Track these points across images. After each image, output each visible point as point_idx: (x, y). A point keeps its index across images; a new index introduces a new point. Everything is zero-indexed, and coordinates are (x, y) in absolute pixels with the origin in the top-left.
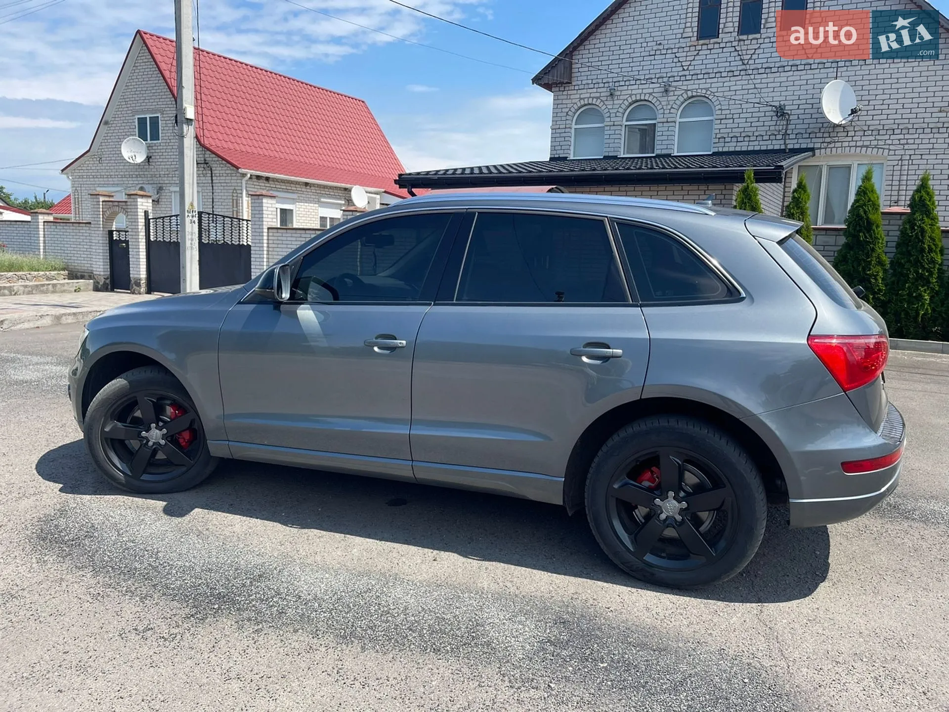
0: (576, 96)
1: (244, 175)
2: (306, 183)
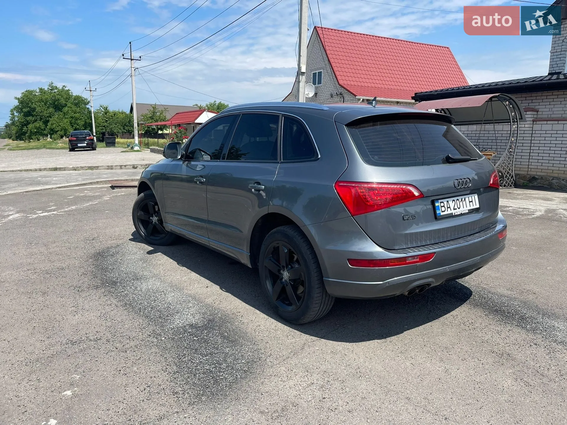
1: (359, 99)
2: (397, 102)
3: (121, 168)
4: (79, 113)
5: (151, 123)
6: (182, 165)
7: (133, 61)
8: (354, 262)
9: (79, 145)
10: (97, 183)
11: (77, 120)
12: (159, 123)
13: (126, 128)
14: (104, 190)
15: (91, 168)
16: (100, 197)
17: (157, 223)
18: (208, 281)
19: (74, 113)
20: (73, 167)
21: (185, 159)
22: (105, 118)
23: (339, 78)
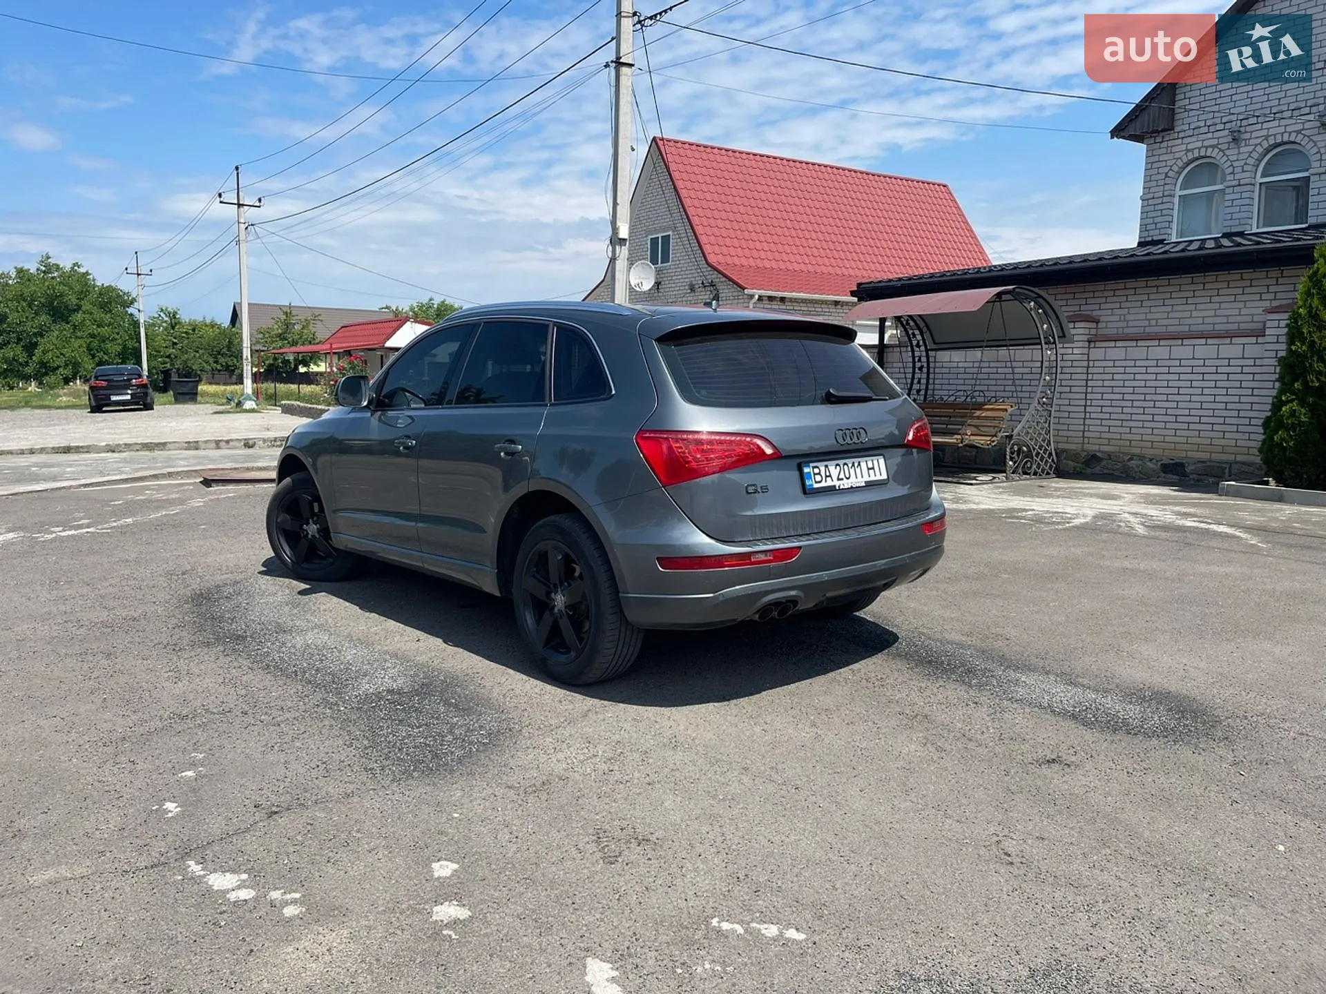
0: (1181, 148)
1: (752, 296)
2: (836, 301)
3: (218, 447)
4: (108, 326)
5: (280, 348)
6: (369, 419)
7: (241, 209)
8: (667, 562)
9: (114, 398)
10: (170, 475)
11: (104, 341)
12: (300, 348)
13: (222, 360)
14: (187, 490)
15: (148, 447)
16: (181, 501)
17: (317, 536)
18: (419, 633)
19: (98, 326)
20: (107, 445)
21: (376, 407)
22: (170, 338)
23: (707, 249)
